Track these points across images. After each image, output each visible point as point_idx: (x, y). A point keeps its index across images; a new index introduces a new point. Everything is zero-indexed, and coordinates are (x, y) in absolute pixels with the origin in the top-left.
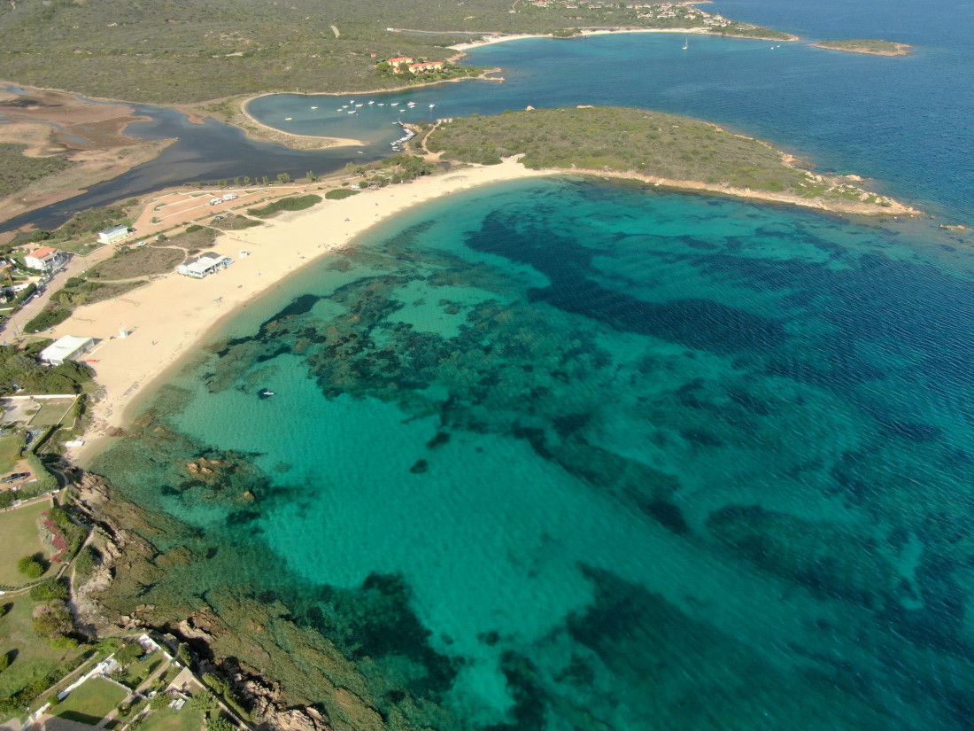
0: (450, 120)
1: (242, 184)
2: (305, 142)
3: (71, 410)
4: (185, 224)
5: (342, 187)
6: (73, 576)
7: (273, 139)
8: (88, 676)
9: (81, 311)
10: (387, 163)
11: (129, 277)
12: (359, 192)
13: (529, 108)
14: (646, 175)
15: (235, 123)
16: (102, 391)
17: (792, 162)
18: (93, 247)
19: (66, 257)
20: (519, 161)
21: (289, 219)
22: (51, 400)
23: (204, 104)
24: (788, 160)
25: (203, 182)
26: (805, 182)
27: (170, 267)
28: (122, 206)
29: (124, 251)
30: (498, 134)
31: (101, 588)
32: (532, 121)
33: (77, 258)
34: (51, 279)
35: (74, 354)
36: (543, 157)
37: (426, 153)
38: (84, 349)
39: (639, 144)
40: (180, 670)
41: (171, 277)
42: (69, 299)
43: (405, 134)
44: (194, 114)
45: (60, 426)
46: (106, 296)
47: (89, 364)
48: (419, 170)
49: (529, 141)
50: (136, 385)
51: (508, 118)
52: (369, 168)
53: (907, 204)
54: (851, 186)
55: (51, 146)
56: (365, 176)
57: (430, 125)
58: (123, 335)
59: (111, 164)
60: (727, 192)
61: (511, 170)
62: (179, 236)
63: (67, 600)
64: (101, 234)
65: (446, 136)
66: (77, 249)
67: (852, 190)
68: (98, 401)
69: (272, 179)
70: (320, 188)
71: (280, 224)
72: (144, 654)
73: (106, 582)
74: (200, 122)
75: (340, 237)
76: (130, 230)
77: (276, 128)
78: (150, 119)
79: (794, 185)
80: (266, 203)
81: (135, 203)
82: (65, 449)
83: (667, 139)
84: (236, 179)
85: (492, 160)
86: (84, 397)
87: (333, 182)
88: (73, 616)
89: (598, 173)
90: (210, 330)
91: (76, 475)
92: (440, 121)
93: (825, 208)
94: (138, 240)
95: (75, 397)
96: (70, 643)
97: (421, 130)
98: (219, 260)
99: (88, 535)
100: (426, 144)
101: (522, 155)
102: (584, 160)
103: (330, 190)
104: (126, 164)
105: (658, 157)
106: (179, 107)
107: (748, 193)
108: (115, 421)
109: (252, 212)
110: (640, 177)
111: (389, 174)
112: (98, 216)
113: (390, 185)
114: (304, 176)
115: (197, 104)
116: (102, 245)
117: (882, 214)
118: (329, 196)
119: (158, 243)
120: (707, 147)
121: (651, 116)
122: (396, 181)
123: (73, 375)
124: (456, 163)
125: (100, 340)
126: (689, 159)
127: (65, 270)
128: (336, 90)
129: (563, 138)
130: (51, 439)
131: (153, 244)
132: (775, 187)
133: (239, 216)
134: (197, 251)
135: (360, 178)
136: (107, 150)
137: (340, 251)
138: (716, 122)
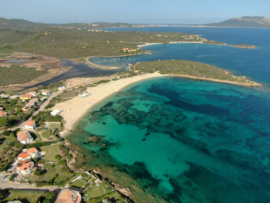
0: (140, 63)
1: (91, 77)
2: (104, 68)
3: (60, 126)
4: (78, 86)
5: (115, 78)
6: (67, 160)
7: (96, 67)
8: (76, 179)
9: (57, 105)
10: (125, 72)
11: (67, 97)
12: (120, 79)
13: (159, 60)
14: (191, 76)
15: (86, 63)
16: (66, 122)
17: (228, 73)
18: (57, 91)
19: (51, 93)
20: (159, 72)
21: (104, 85)
22: (54, 123)
23: (78, 59)
24: (227, 73)
26: (232, 78)
27: (76, 95)
28: (62, 82)
29: (65, 91)
30: (152, 66)
31: (74, 163)
32: (160, 63)
33: (53, 93)
34: (48, 98)
35: (58, 113)
36: (164, 72)
37: (135, 70)
38: (60, 113)
39: (189, 69)
40: (96, 179)
41: (77, 97)
42: (54, 102)
43: (129, 66)
44: (76, 61)
45: (58, 129)
46: (63, 101)
47: (61, 116)
48: (133, 75)
49: (160, 68)
50: (73, 121)
51: (154, 63)
52: (121, 74)
53: (259, 83)
54: (243, 79)
55: (42, 68)
56: (121, 75)
57: (135, 64)
58: (68, 110)
59: (57, 72)
60: (212, 80)
61: (157, 74)
62: (77, 88)
63: (67, 165)
64: (59, 88)
65: (140, 66)
66: (54, 91)
67: (244, 80)
68: (65, 124)
69: (98, 76)
70: (110, 78)
71: (101, 86)
72: (87, 175)
73: (75, 162)
74: (77, 63)
75: (117, 89)
76: (65, 87)
77: (96, 64)
78: (65, 62)
79: (229, 79)
80: (97, 81)
81: (65, 81)
82: (59, 134)
83: (195, 67)
84: (89, 76)
85: (152, 72)
86: (62, 123)
87: (113, 77)
88: (68, 168)
89: (179, 75)
90: (89, 109)
91: (63, 139)
92: (137, 63)
93: (237, 84)
94: (68, 89)
95: (60, 123)
96: (70, 173)
97: (133, 65)
98: (88, 94)
99: (69, 151)
100: (135, 68)
101: (159, 71)
102: (174, 72)
103: (112, 79)
104: (61, 72)
105: (194, 72)
106: (72, 60)
107: (217, 80)
108: (70, 128)
109: (94, 83)
110: (189, 76)
111: (126, 75)
112: (57, 84)
113: (127, 78)
114: (106, 75)
115: (76, 59)
116: (59, 90)
117: (252, 85)
118: (112, 80)
119: (73, 90)
120: (206, 69)
121: (190, 62)
122: (129, 77)
123: (59, 118)
124: (142, 73)
125: (63, 111)
126: (202, 72)
127: (51, 96)
128: (110, 56)
129: (169, 67)
130: (56, 131)
131: (71, 90)
132: (224, 79)
133: (91, 84)
134: (82, 92)
135: (120, 76)
136: (56, 69)
137: (117, 92)
138: (208, 64)
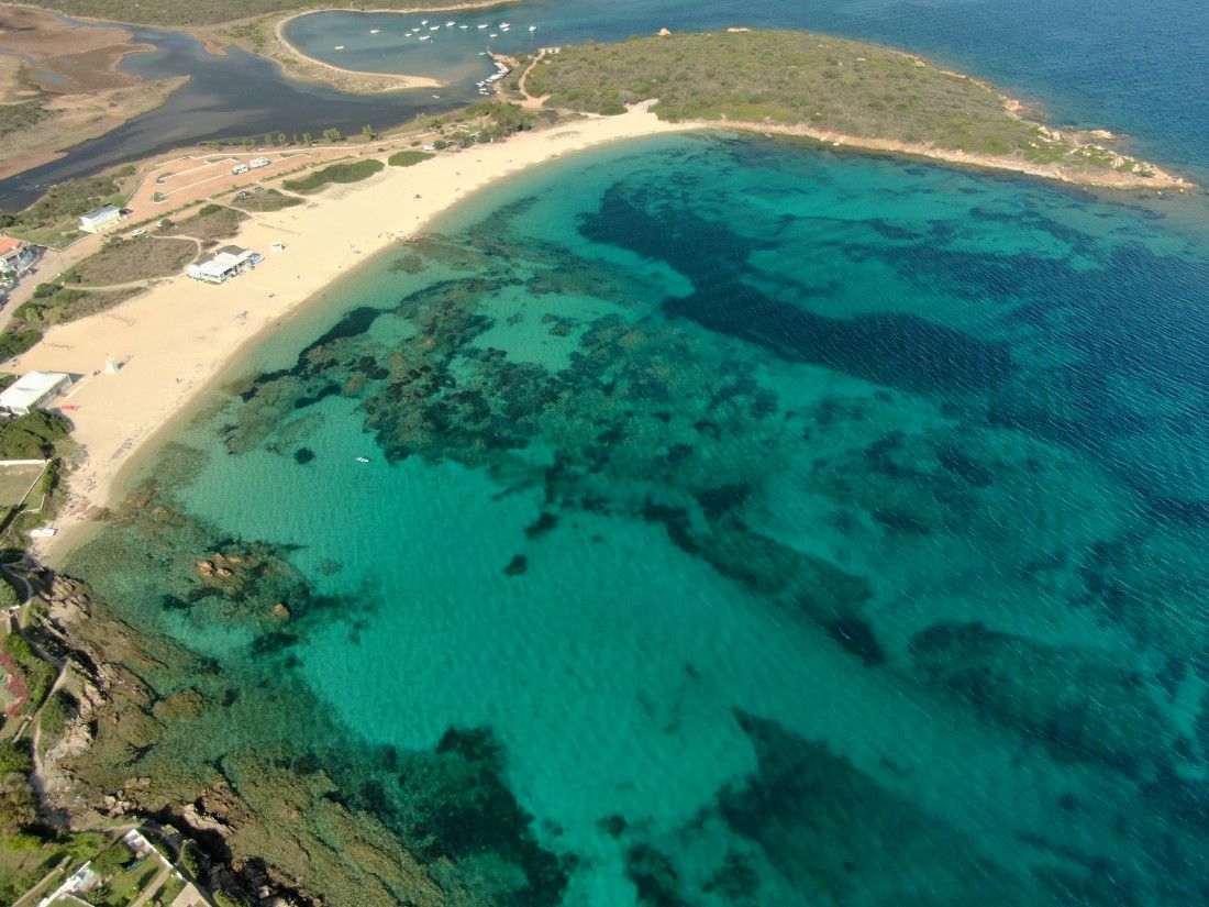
0: (557, 50)
1: (276, 144)
2: (361, 82)
3: (39, 482)
4: (199, 202)
5: (410, 148)
6: (38, 737)
7: (318, 77)
8: (52, 897)
9: (56, 333)
10: (471, 112)
11: (119, 282)
12: (433, 155)
13: (664, 32)
14: (823, 130)
15: (268, 54)
16: (82, 453)
17: (1018, 111)
18: (73, 237)
19: (36, 252)
20: (650, 110)
21: (338, 196)
22: (11, 467)
23: (226, 26)
24: (1013, 107)
25: (223, 140)
26: (1038, 141)
27: (177, 267)
28: (114, 176)
29: (115, 244)
30: (621, 71)
31: (77, 753)
32: (667, 51)
33: (50, 253)
34: (16, 285)
35: (44, 398)
36: (683, 105)
37: (524, 98)
38: (57, 390)
39: (813, 86)
40: (183, 885)
41: (179, 280)
42: (40, 315)
43: (496, 70)
44: (213, 40)
45: (23, 507)
46: (90, 311)
47: (65, 412)
48: (512, 124)
49: (664, 80)
50: (128, 444)
51: (636, 47)
52: (448, 120)
53: (1175, 173)
54: (1099, 148)
55: (21, 88)
56: (442, 132)
57: (529, 57)
58: (110, 370)
59: (100, 113)
60: (932, 154)
61: (640, 122)
62: (190, 220)
63: (28, 772)
64: (84, 219)
65: (553, 73)
66: (51, 240)
67: (1102, 153)
68: (76, 467)
69: (316, 136)
70: (381, 150)
71: (327, 203)
72: (133, 860)
73: (84, 745)
74: (221, 52)
75: (408, 224)
76: (123, 212)
77: (322, 60)
78: (153, 48)
79: (1022, 144)
80: (309, 171)
81: (131, 172)
82: (30, 542)
83: (850, 77)
84: (268, 137)
85: (613, 108)
86: (57, 463)
87: (398, 141)
88: (36, 797)
89: (756, 128)
90: (231, 359)
91: (45, 579)
92: (543, 52)
93: (1065, 178)
94: (133, 227)
95: (44, 463)
96: (31, 843)
97: (518, 64)
98: (243, 257)
99: (58, 673)
100: (525, 84)
101: (654, 102)
102: (736, 110)
103: (395, 152)
104: (120, 114)
105: (839, 106)
106: (195, 32)
107: (959, 157)
108: (100, 498)
109: (290, 186)
110: (814, 134)
111: (476, 128)
112: (80, 191)
113: (476, 145)
114: (358, 131)
115: (214, 27)
116: (86, 234)
117: (1142, 187)
118: (394, 161)
119: (161, 231)
120: (904, 89)
121: (827, 42)
122: (485, 139)
123: (41, 430)
124: (565, 112)
125: (80, 376)
126: (881, 108)
127: (34, 271)
128: (402, 7)
129: (710, 76)
130: (10, 527)
131: (155, 233)
132: (997, 148)
133: (272, 191)
134: (214, 244)
135: (435, 135)
136: (95, 94)
137: (407, 243)
138: (914, 53)
